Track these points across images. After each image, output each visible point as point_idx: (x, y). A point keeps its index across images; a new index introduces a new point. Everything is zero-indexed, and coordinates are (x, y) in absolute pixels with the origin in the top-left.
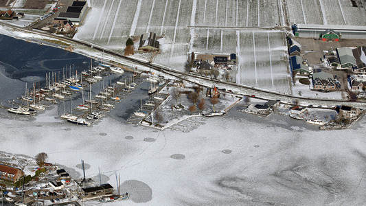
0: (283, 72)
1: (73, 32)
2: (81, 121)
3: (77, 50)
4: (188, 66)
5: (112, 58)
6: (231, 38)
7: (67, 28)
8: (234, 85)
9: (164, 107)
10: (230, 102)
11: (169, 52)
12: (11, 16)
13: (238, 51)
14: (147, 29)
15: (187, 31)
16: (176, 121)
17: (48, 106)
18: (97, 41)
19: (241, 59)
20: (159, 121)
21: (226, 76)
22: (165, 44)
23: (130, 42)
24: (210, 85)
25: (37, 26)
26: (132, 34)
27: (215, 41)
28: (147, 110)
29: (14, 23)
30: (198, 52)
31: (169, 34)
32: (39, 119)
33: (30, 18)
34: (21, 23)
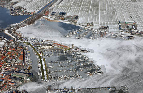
0: (118, 30)
1: (76, 22)
3: (77, 25)
4: (99, 28)
5: (84, 27)
6: (107, 23)
8: (108, 32)
9: (95, 36)
10: (108, 35)
11: (95, 26)
12: (64, 19)
13: (109, 26)
14: (91, 22)
15: (99, 22)
16: (98, 38)
18: (81, 24)
19: (109, 27)
21: (107, 30)
22: (94, 24)
23: (88, 24)
24: (104, 32)
25: (69, 21)
26: (88, 22)
27: (104, 24)
28: (92, 36)
30: (101, 26)
31: (95, 22)
34: (66, 20)
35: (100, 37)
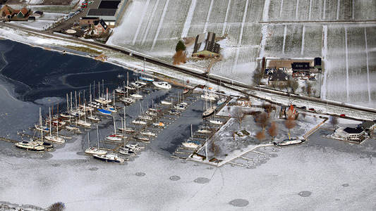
1: (107, 35)
2: (112, 157)
3: (111, 59)
4: (257, 77)
5: (156, 69)
6: (315, 36)
7: (98, 30)
8: (318, 101)
9: (223, 135)
10: (311, 124)
11: (232, 58)
12: (27, 15)
13: (324, 53)
15: (258, 28)
16: (238, 154)
17: (69, 137)
18: (137, 46)
19: (328, 65)
20: (215, 153)
21: (308, 89)
22: (227, 47)
23: (180, 47)
24: (285, 102)
25: (60, 29)
26: (184, 35)
27: (294, 42)
28: (200, 139)
29: (29, 25)
30: (270, 57)
31: (234, 32)
32: (57, 155)
33: (51, 18)
34: (39, 24)
35: (258, 139)
